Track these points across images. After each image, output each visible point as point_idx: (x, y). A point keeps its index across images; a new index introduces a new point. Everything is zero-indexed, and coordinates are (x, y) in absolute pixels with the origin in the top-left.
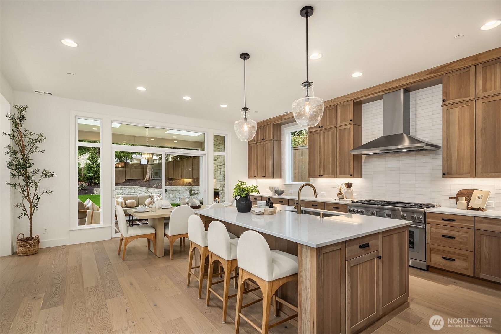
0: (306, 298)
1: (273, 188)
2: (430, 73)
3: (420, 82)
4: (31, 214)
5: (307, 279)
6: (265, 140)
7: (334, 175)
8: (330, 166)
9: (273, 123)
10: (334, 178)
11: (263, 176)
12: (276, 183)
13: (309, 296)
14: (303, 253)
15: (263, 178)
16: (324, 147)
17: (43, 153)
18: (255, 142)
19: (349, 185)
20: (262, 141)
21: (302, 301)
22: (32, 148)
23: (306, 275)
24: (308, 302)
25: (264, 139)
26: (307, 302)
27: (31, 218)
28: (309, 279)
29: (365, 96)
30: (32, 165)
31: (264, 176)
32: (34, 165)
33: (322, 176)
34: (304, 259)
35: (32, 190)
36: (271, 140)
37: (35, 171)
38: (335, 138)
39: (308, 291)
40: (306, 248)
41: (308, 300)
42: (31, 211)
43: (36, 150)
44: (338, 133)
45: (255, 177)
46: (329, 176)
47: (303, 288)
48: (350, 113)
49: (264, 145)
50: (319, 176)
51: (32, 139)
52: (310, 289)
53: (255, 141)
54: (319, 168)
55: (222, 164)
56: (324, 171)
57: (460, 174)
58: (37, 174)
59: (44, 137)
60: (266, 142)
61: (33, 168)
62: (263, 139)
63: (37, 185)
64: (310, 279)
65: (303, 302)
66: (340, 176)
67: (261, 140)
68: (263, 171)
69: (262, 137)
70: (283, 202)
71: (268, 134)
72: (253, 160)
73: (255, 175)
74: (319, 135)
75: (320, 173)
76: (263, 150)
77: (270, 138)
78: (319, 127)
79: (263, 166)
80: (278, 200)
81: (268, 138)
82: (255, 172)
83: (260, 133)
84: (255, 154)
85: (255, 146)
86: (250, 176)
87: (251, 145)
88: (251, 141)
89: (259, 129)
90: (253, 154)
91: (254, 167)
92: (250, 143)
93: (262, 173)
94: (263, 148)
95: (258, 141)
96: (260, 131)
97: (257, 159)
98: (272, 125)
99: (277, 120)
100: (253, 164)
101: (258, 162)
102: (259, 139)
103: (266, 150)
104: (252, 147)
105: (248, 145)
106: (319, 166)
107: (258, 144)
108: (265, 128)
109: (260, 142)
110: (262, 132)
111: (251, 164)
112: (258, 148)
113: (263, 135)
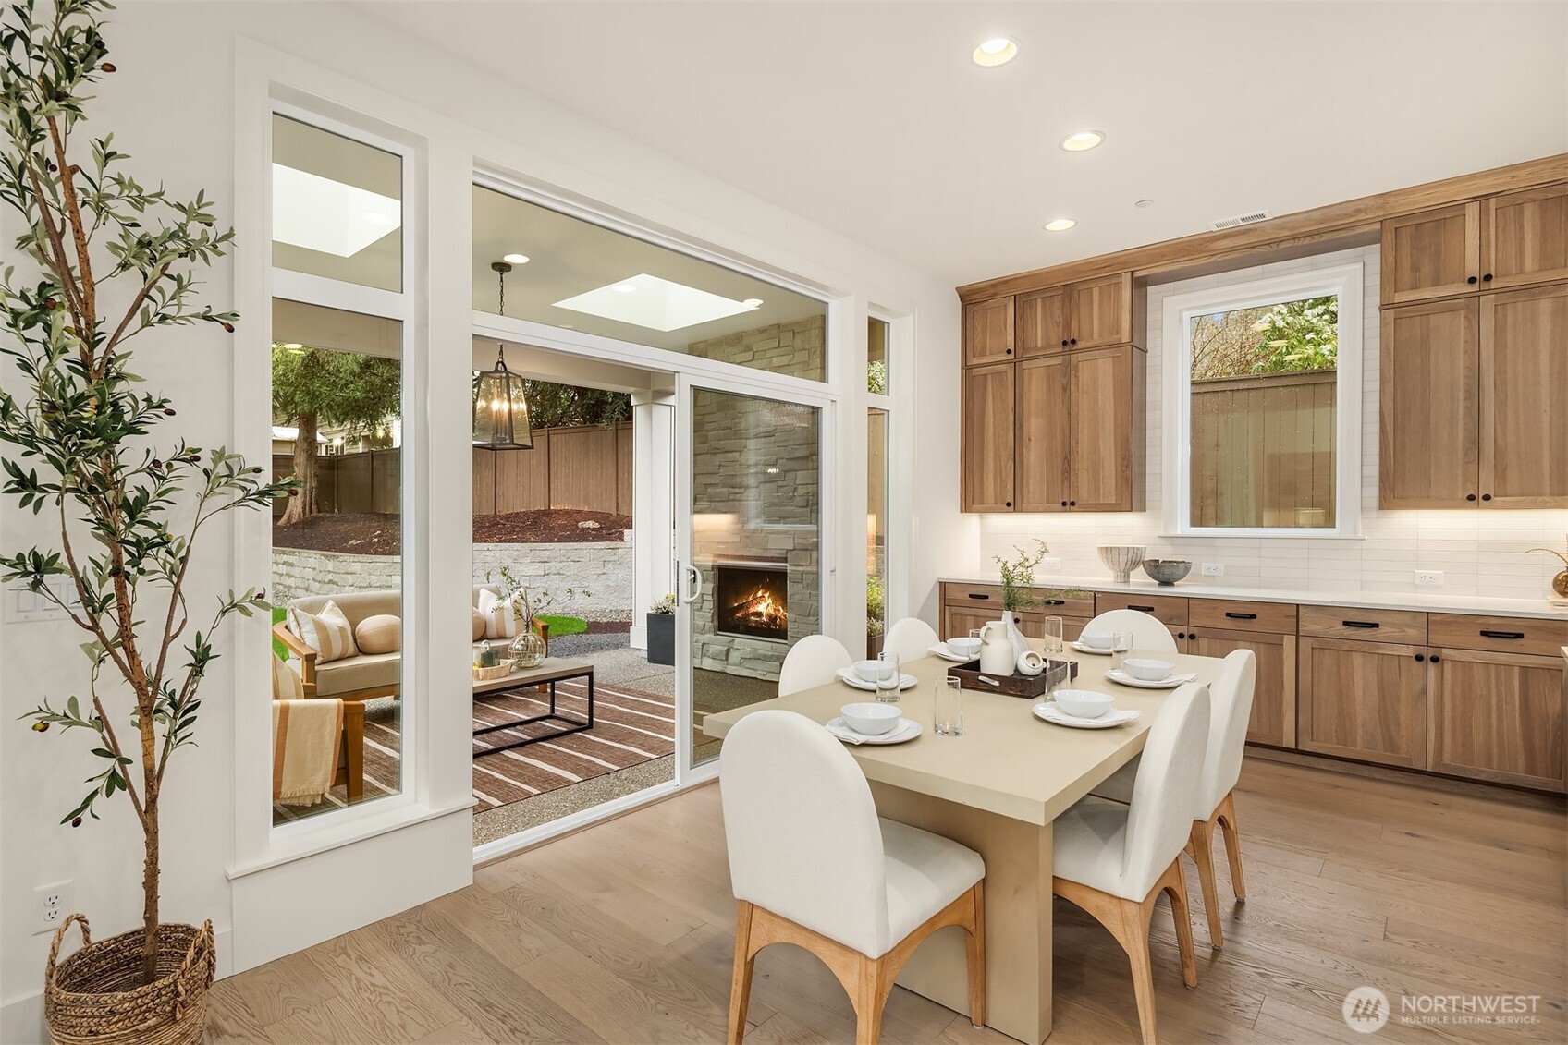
1: (1131, 551)
4: (149, 771)
6: (1080, 345)
9: (1132, 272)
11: (1064, 504)
15: (1065, 511)
17: (231, 329)
18: (1012, 356)
20: (1061, 349)
22: (153, 292)
25: (1073, 342)
27: (152, 801)
30: (160, 412)
31: (1073, 504)
32: (171, 413)
33: (1487, 498)
35: (149, 595)
36: (1119, 345)
37: (164, 459)
42: (148, 754)
43: (180, 305)
45: (1009, 504)
46: (1539, 499)
49: (1068, 370)
50: (1471, 498)
51: (137, 232)
53: (1009, 352)
54: (1466, 463)
55: (802, 452)
58: (179, 478)
59: (220, 228)
60: (1081, 356)
61: (160, 439)
62: (1064, 343)
63: (182, 553)
67: (1048, 346)
68: (1066, 484)
69: (1057, 335)
70: (1253, 617)
71: (1101, 318)
72: (994, 431)
73: (1010, 499)
74: (1466, 317)
75: (1469, 486)
76: (1066, 388)
77: (1114, 338)
78: (1472, 280)
79: (1066, 458)
80: (1215, 608)
81: (1096, 335)
82: (1010, 486)
83: (1044, 318)
84: (1010, 409)
85: (1010, 375)
86: (971, 501)
87: (983, 370)
88: (983, 354)
89: (1039, 300)
90: (991, 409)
91: (1003, 464)
92: (975, 361)
93: (1060, 489)
94: (1065, 381)
95: (1029, 353)
96: (1044, 307)
97: (1022, 427)
98: (1126, 278)
99: (1164, 256)
100: (995, 450)
101: (1029, 439)
102: (1039, 345)
103: (1085, 388)
104: (990, 377)
105: (962, 369)
106: (1465, 454)
107: (1025, 365)
108: (1076, 295)
109: (1045, 357)
110: (1057, 313)
111: (982, 452)
112: (1026, 383)
113: (1067, 325)
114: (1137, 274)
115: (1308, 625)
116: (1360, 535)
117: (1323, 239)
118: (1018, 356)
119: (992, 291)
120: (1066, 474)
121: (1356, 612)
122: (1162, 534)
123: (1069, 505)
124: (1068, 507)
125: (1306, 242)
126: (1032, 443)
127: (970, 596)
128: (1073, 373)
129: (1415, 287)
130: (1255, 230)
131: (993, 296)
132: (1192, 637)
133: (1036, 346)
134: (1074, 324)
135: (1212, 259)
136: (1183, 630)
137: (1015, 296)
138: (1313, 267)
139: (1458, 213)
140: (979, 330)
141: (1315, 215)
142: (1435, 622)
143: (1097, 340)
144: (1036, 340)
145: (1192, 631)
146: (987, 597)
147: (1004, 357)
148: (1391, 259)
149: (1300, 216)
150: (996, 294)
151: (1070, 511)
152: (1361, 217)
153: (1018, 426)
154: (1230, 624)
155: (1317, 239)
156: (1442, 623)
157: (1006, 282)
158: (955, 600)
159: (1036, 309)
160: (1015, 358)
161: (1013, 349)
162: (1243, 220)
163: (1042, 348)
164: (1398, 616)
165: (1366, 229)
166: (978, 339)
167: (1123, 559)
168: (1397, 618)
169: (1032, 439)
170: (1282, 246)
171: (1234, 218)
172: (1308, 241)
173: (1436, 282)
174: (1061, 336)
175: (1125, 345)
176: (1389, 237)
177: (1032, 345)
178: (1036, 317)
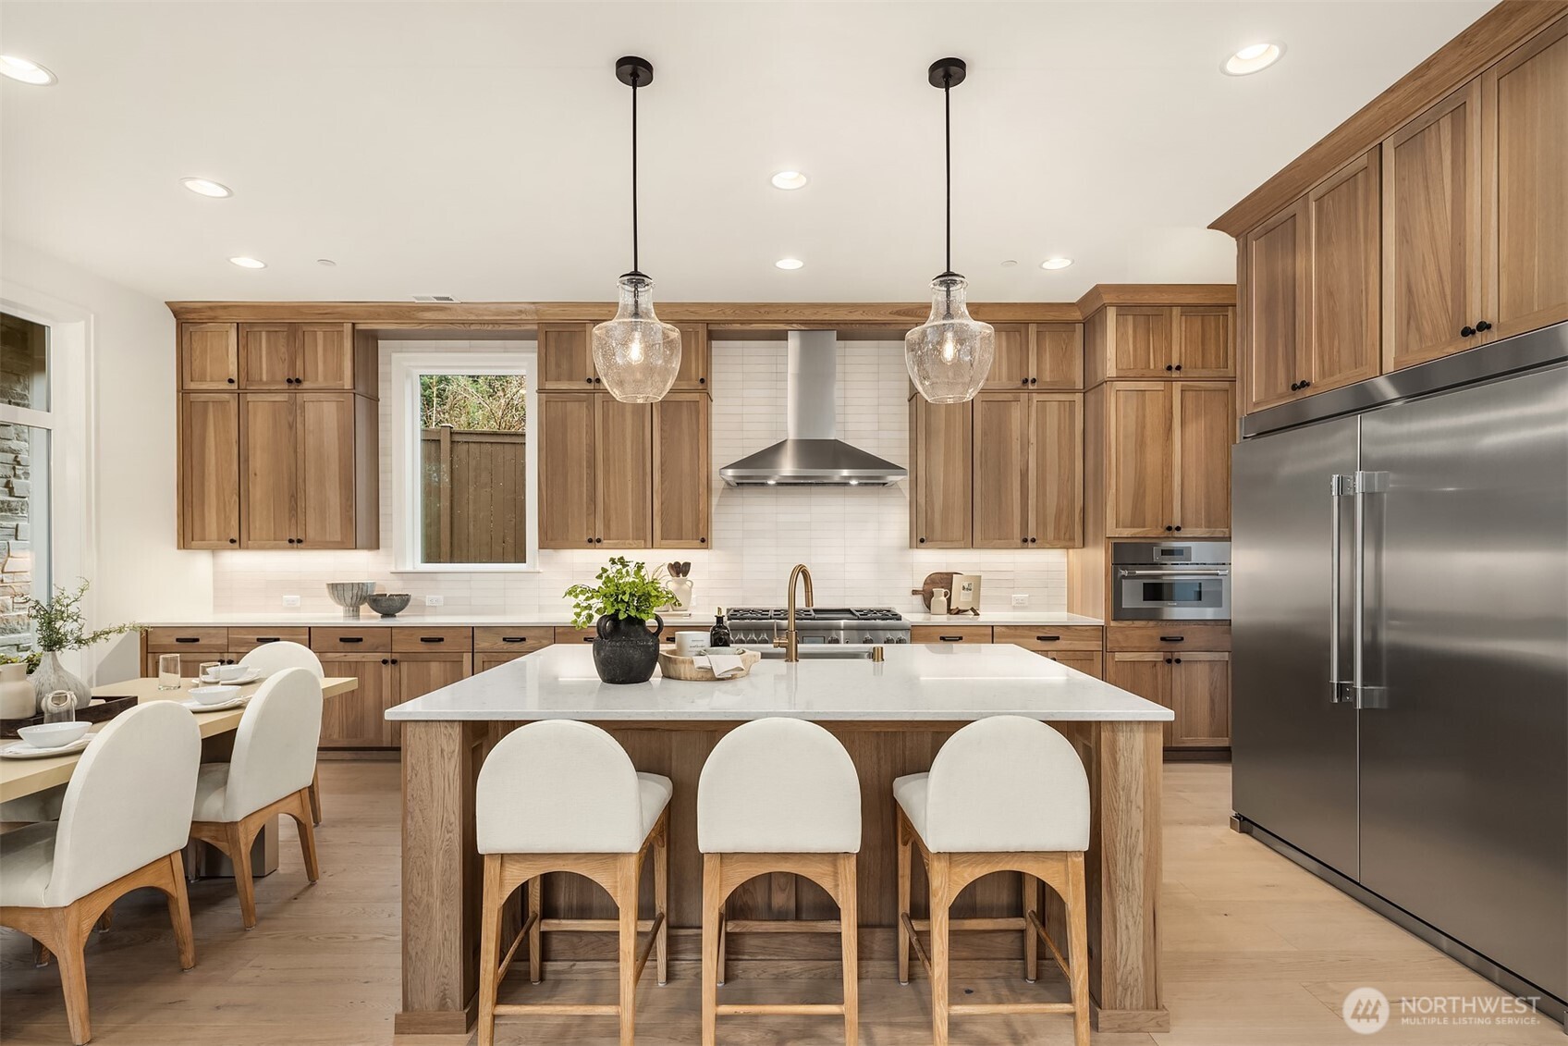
0: (1128, 859)
1: (355, 586)
2: (898, 313)
3: (873, 326)
5: (1134, 808)
6: (306, 385)
7: (645, 541)
8: (630, 510)
9: (354, 324)
10: (645, 548)
11: (291, 541)
12: (358, 566)
13: (1140, 848)
14: (1121, 745)
15: (293, 548)
16: (606, 450)
18: (235, 386)
19: (680, 569)
20: (286, 386)
21: (1115, 873)
23: (1129, 801)
24: (1135, 867)
25: (298, 381)
26: (1132, 868)
28: (1139, 807)
29: (742, 323)
31: (300, 541)
33: (599, 541)
34: (1122, 760)
36: (342, 391)
38: (646, 424)
39: (1137, 837)
40: (1129, 729)
41: (1135, 862)
44: (658, 410)
45: (231, 541)
46: (627, 541)
47: (1118, 838)
48: (697, 359)
49: (294, 409)
50: (590, 541)
52: (1141, 832)
53: (231, 381)
54: (588, 515)
56: (607, 526)
57: (947, 543)
60: (307, 396)
62: (289, 381)
64: (1142, 807)
65: (1120, 873)
66: (664, 542)
67: (272, 381)
68: (293, 521)
69: (282, 372)
70: (441, 640)
71: (325, 362)
72: (217, 463)
73: (235, 536)
74: (587, 407)
75: (590, 531)
76: (292, 426)
77: (337, 384)
78: (589, 381)
79: (293, 496)
80: (412, 635)
81: (321, 378)
82: (235, 522)
83: (269, 353)
84: (234, 441)
85: (234, 405)
86: (189, 536)
87: (203, 397)
88: (202, 379)
89: (264, 334)
90: (212, 439)
91: (226, 499)
92: (193, 386)
93: (287, 526)
94: (291, 419)
95: (252, 385)
96: (268, 341)
97: (247, 460)
98: (348, 328)
99: (379, 315)
100: (218, 482)
101: (255, 474)
102: (264, 378)
103: (311, 428)
104: (211, 404)
105: (178, 391)
106: (588, 508)
107: (250, 397)
108: (300, 334)
109: (270, 391)
110: (283, 349)
111: (203, 485)
112: (251, 417)
113: (293, 365)
114: (359, 327)
115: (482, 644)
116: (537, 569)
117: (501, 328)
118: (242, 386)
119: (211, 314)
120: (293, 512)
121: (511, 630)
122: (394, 570)
123: (296, 543)
124: (295, 544)
125: (489, 328)
126: (259, 478)
127: (178, 640)
128: (298, 412)
129: (558, 379)
130: (449, 309)
131: (213, 319)
132: (394, 662)
133: (261, 380)
134: (299, 363)
135: (421, 327)
136: (387, 656)
137: (238, 324)
138: (506, 350)
139: (580, 329)
140: (198, 353)
141: (493, 307)
142: (559, 633)
143: (321, 383)
144: (261, 374)
145: (395, 656)
146: (197, 640)
147: (226, 386)
148: (543, 355)
149: (481, 306)
150: (215, 318)
151: (297, 548)
152: (524, 317)
153: (243, 460)
154: (423, 647)
155: (496, 328)
156: (563, 634)
157: (226, 307)
158: (159, 646)
159: (261, 342)
160: (239, 389)
161: (235, 378)
162: (437, 298)
163: (266, 383)
164: (537, 631)
165: (529, 327)
166: (196, 364)
167: (348, 595)
168: (537, 633)
169: (258, 473)
170: (473, 327)
171: (427, 295)
172: (490, 327)
173: (570, 379)
174: (286, 374)
175: (347, 391)
176: (542, 337)
177: (257, 378)
178: (260, 350)
